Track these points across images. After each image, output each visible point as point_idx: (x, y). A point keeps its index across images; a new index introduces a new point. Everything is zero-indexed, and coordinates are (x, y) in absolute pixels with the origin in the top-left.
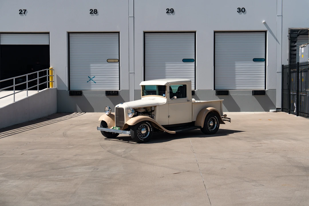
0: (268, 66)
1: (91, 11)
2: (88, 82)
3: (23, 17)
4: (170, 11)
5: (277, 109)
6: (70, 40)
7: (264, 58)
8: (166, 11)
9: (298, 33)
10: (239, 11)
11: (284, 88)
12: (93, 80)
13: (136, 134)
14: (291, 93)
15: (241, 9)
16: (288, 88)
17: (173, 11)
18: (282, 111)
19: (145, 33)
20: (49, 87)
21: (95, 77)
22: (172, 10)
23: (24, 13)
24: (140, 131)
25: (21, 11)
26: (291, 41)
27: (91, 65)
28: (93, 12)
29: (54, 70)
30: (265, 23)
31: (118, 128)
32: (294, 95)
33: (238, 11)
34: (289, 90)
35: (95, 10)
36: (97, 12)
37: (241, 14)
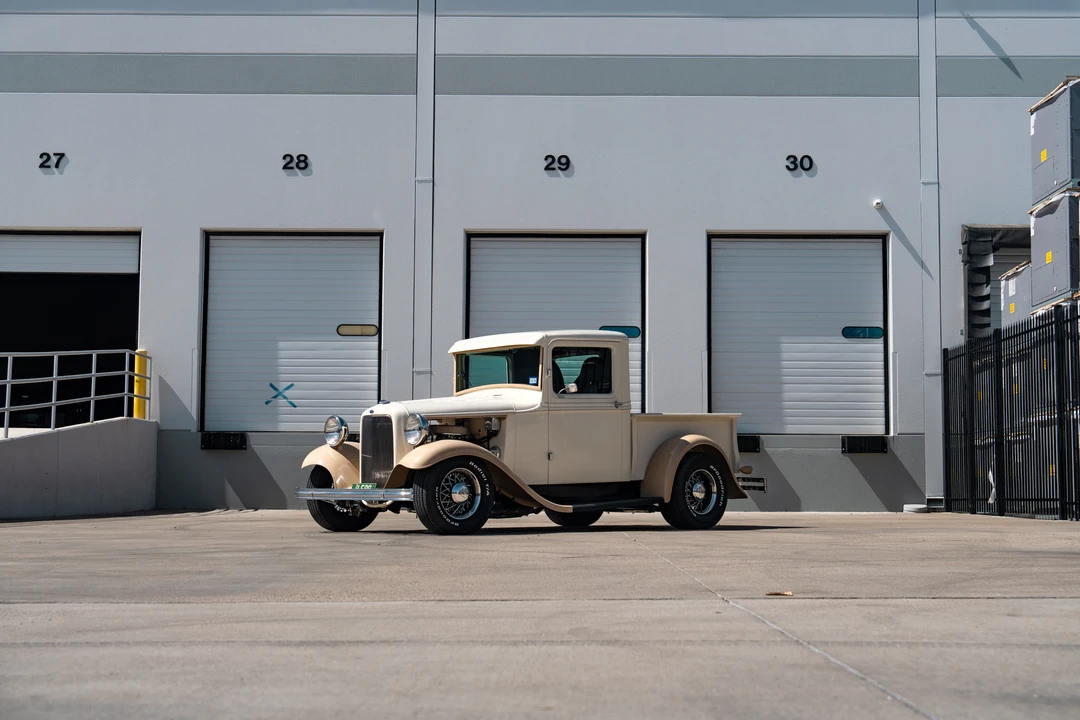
0: (894, 353)
1: (288, 159)
2: (267, 403)
3: (54, 177)
4: (556, 165)
5: (930, 501)
6: (211, 258)
7: (880, 324)
8: (545, 164)
9: (995, 239)
10: (792, 166)
11: (952, 429)
12: (285, 398)
13: (431, 501)
14: (977, 442)
15: (799, 159)
16: (966, 431)
17: (568, 163)
18: (948, 509)
19: (470, 236)
20: (130, 414)
21: (292, 385)
22: (564, 160)
23: (57, 166)
24: (447, 492)
25: (45, 157)
26: (970, 267)
27: (282, 344)
28: (293, 165)
29: (150, 358)
30: (880, 207)
31: (368, 486)
32: (985, 447)
33: (787, 167)
34: (970, 434)
35: (302, 158)
36: (307, 165)
37: (800, 175)
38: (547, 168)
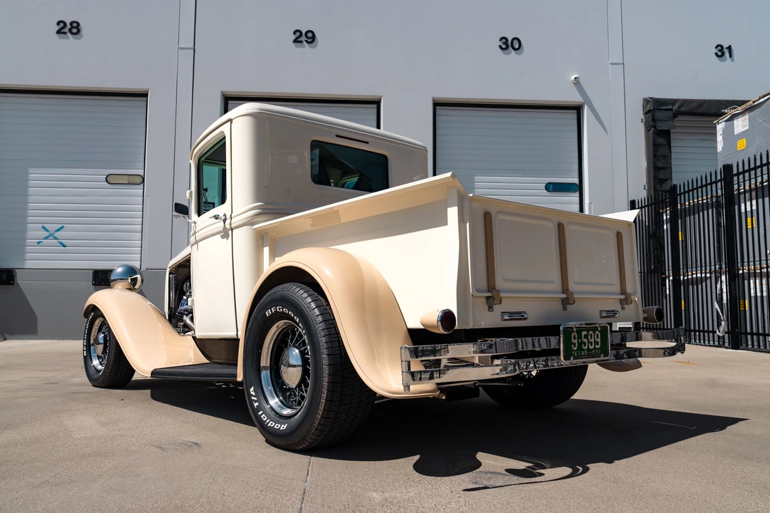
0: (590, 203)
1: (62, 25)
2: (39, 243)
4: (303, 38)
7: (577, 183)
8: (294, 37)
9: (675, 108)
10: (504, 46)
12: (56, 238)
15: (510, 41)
17: (314, 37)
19: (227, 99)
21: (63, 227)
22: (310, 35)
28: (66, 30)
30: (577, 82)
33: (500, 47)
35: (75, 25)
36: (79, 31)
37: (510, 53)
38: (295, 41)
